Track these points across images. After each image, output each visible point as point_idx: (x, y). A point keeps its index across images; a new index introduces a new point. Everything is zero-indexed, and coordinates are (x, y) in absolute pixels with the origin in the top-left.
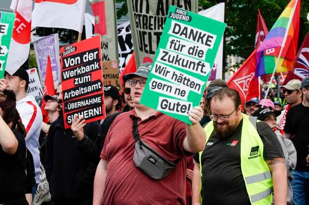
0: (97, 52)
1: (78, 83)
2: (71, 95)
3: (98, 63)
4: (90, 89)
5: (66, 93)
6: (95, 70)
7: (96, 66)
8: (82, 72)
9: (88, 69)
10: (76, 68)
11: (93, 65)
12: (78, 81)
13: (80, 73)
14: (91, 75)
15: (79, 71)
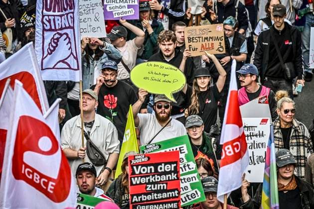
0: (175, 165)
1: (150, 189)
2: (141, 199)
3: (176, 175)
4: (165, 195)
5: (135, 197)
6: (172, 180)
7: (174, 176)
8: (156, 180)
9: (164, 178)
10: (149, 176)
11: (170, 175)
12: (151, 188)
13: (154, 181)
14: (167, 184)
15: (153, 179)
